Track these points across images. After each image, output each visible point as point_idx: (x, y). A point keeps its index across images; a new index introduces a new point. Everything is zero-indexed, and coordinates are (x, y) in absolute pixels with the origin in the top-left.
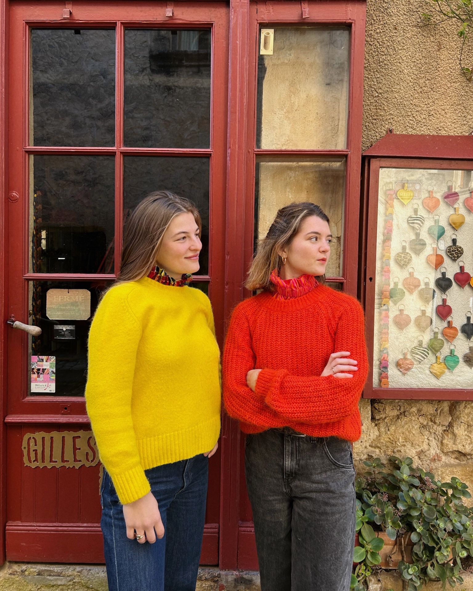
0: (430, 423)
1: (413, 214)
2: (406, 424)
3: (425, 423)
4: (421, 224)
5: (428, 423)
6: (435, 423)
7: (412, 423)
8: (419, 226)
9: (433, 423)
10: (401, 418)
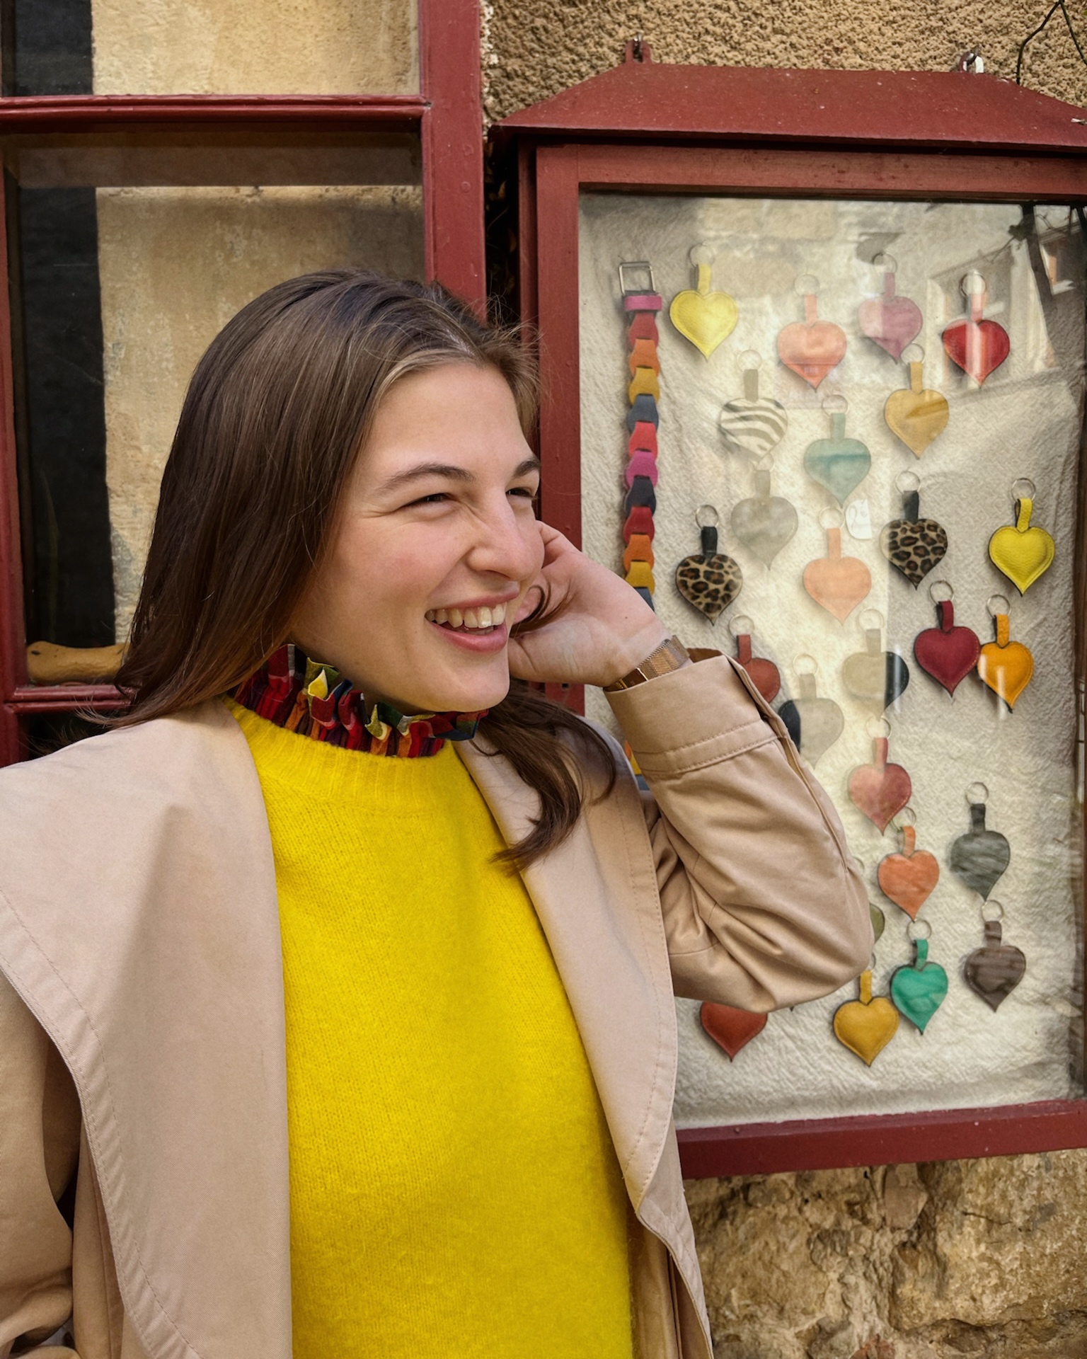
0: (848, 1223)
1: (740, 394)
2: (754, 1237)
3: (828, 1224)
4: (775, 437)
5: (838, 1223)
6: (865, 1221)
7: (775, 1232)
8: (768, 446)
9: (857, 1222)
10: (735, 1212)
